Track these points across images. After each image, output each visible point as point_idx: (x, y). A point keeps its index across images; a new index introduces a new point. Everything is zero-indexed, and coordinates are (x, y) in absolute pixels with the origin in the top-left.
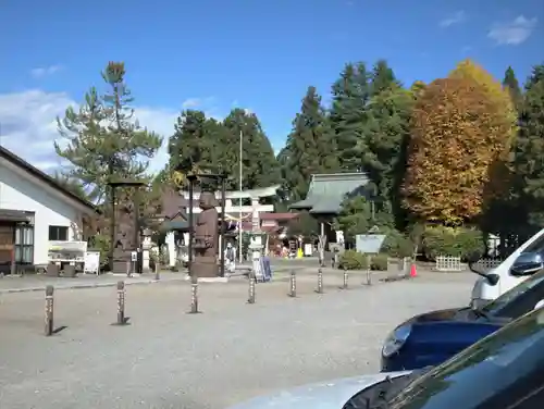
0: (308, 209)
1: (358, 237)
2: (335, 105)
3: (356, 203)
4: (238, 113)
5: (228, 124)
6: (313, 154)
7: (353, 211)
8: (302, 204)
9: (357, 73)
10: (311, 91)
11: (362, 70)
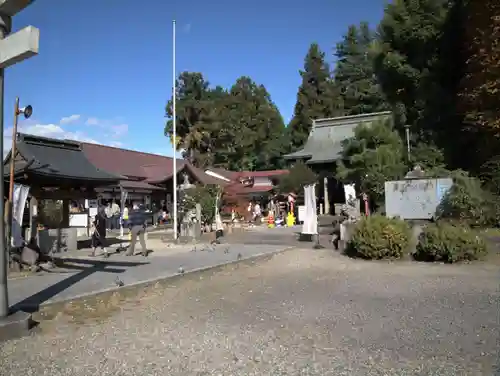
0: (305, 159)
1: (389, 186)
2: (340, 67)
3: (377, 129)
4: (245, 81)
5: (235, 92)
6: (318, 111)
7: (371, 145)
8: (299, 154)
9: (360, 34)
10: (314, 49)
11: (365, 28)
